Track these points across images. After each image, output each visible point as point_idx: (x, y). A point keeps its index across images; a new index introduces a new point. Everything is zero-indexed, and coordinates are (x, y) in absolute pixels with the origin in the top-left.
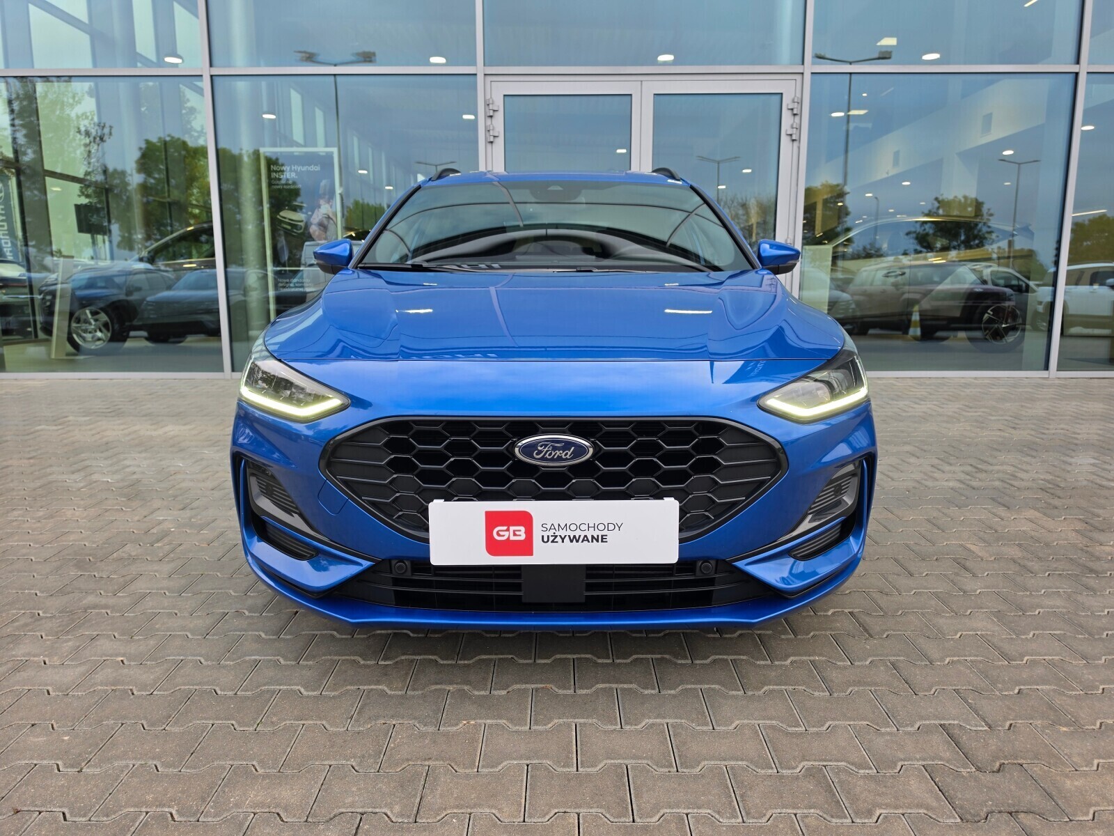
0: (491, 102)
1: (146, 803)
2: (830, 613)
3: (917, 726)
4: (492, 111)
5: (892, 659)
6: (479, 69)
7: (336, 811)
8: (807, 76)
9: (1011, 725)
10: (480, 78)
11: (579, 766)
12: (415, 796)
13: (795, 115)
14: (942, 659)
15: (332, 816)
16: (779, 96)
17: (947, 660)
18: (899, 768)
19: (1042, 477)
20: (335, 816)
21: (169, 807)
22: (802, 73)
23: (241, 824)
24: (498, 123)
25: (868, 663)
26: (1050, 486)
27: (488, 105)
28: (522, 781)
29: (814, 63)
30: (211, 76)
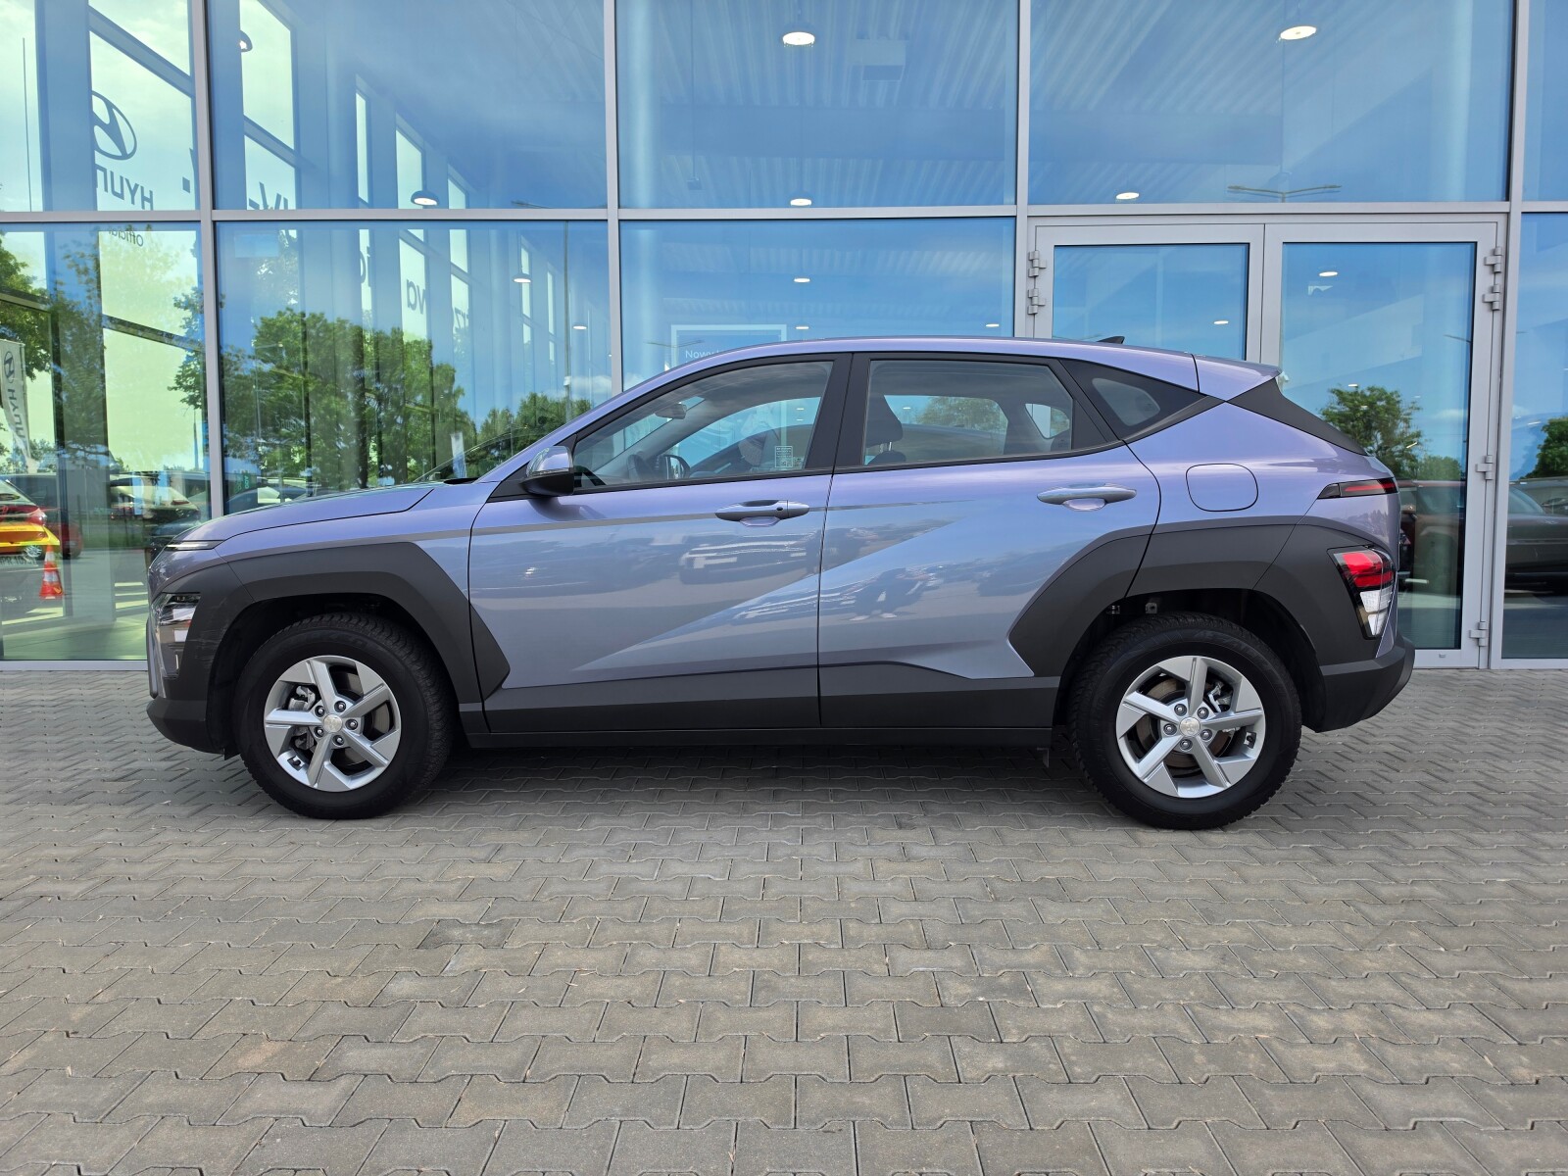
0: (1036, 257)
4: (1037, 269)
6: (1023, 209)
8: (1516, 218)
10: (1021, 222)
13: (1496, 273)
16: (1469, 246)
22: (1508, 214)
24: (1045, 286)
27: (1032, 260)
29: (1524, 199)
30: (619, 220)
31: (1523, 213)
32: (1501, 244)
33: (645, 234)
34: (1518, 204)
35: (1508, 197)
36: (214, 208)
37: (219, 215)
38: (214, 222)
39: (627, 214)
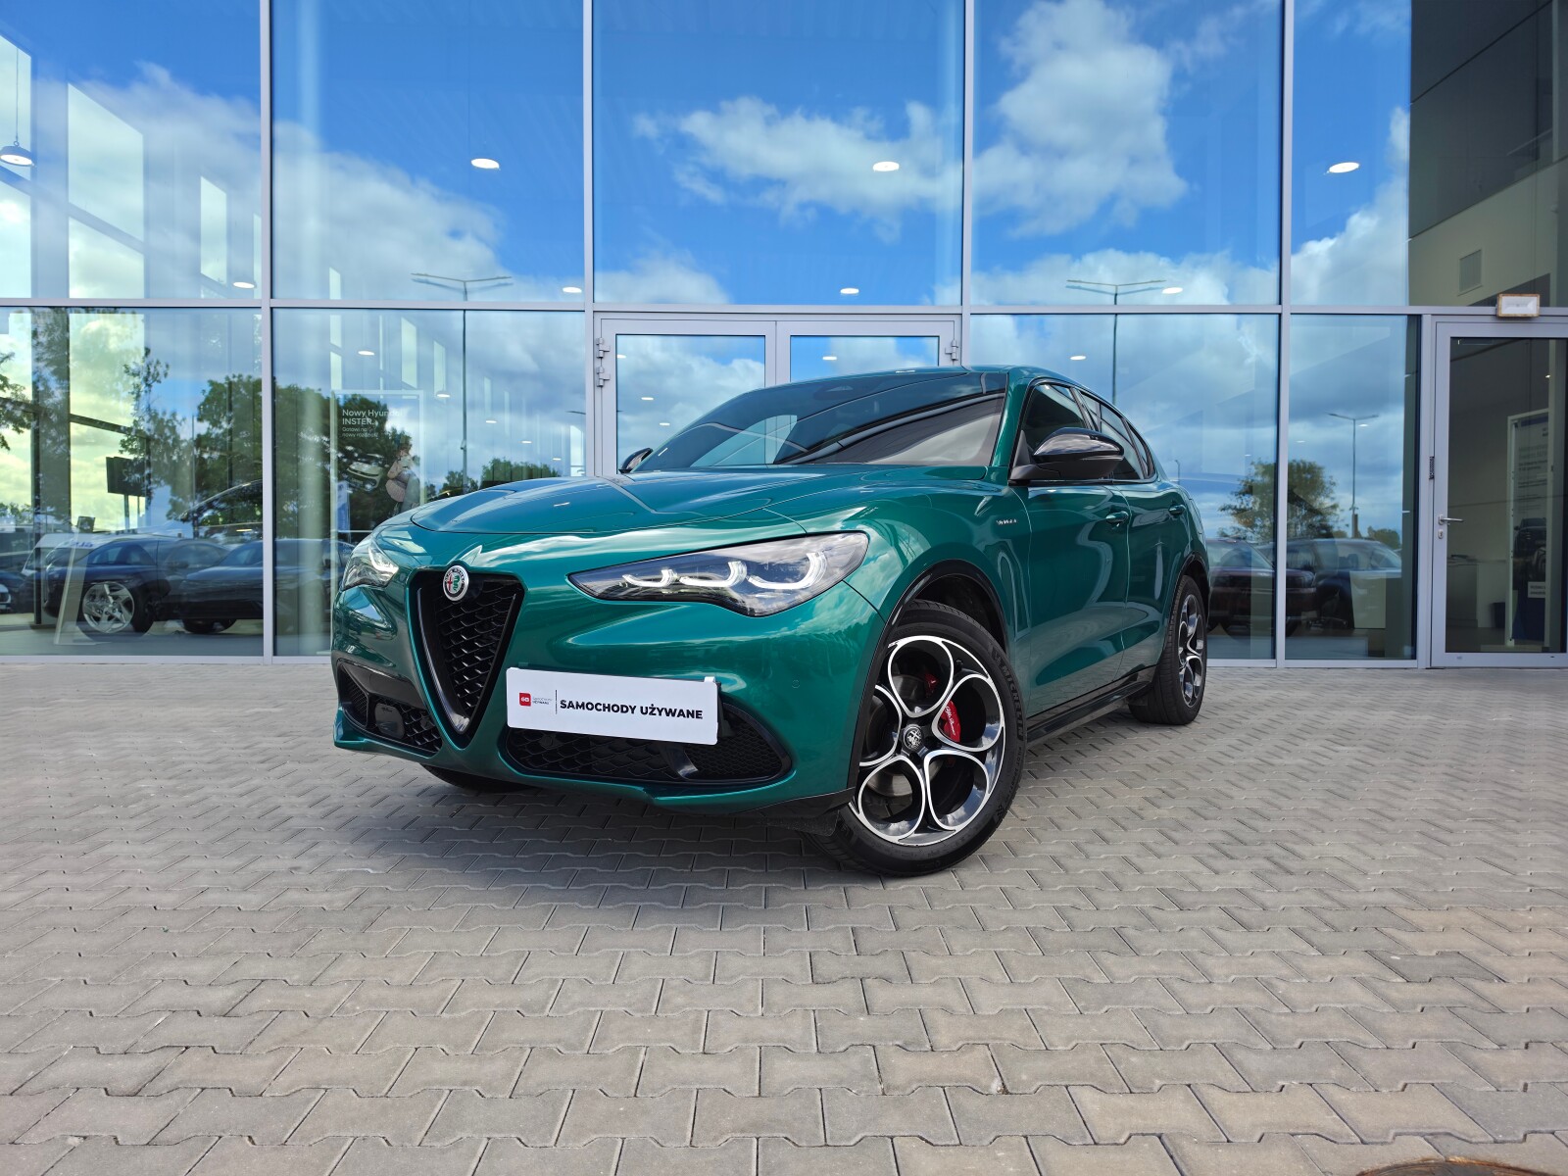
7: (239, 978)
12: (318, 970)
16: (936, 339)
20: (236, 981)
22: (961, 314)
31: (971, 314)
32: (957, 338)
34: (968, 307)
35: (961, 303)
39: (274, 303)
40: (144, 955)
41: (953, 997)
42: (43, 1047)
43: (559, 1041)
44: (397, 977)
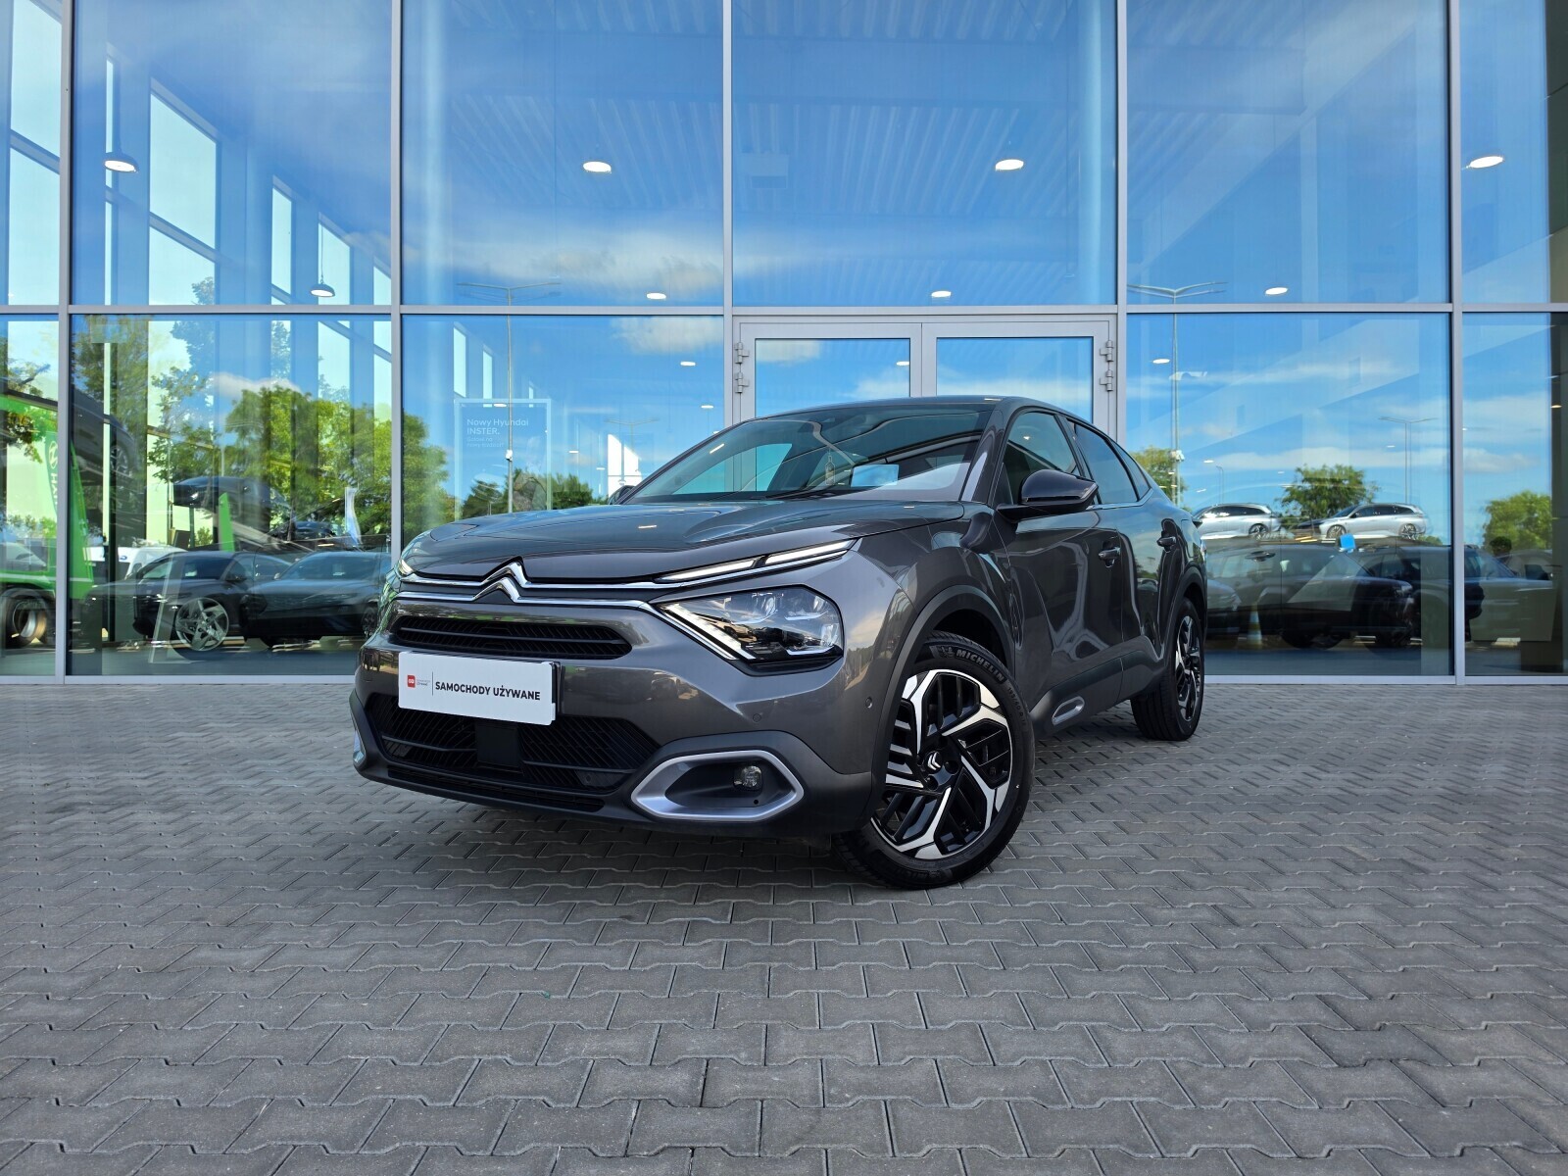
0: (739, 346)
1: (474, 1052)
2: (1189, 906)
3: (1291, 997)
4: (740, 356)
5: (1262, 943)
6: (726, 307)
7: (680, 1057)
8: (1123, 317)
9: (1393, 996)
10: (727, 318)
11: (928, 1025)
12: (760, 1045)
13: (1109, 361)
14: (1318, 944)
15: (676, 1060)
16: (1089, 340)
17: (1324, 945)
18: (1272, 1028)
19: (1441, 784)
20: (679, 1061)
21: (502, 1054)
22: (1117, 314)
23: (583, 1068)
24: (748, 371)
25: (1235, 947)
26: (1450, 792)
27: (735, 349)
28: (870, 1035)
29: (1129, 302)
30: (401, 315)
31: (1128, 314)
32: (1113, 338)
33: (435, 324)
34: (1124, 307)
35: (1117, 303)
36: (71, 302)
37: (73, 309)
38: (70, 315)
39: (406, 309)
40: (548, 1027)
41: (1522, 1085)
42: (527, 1148)
43: (1117, 1141)
44: (860, 1057)
